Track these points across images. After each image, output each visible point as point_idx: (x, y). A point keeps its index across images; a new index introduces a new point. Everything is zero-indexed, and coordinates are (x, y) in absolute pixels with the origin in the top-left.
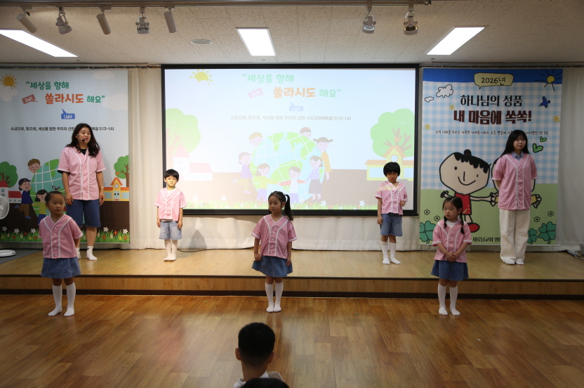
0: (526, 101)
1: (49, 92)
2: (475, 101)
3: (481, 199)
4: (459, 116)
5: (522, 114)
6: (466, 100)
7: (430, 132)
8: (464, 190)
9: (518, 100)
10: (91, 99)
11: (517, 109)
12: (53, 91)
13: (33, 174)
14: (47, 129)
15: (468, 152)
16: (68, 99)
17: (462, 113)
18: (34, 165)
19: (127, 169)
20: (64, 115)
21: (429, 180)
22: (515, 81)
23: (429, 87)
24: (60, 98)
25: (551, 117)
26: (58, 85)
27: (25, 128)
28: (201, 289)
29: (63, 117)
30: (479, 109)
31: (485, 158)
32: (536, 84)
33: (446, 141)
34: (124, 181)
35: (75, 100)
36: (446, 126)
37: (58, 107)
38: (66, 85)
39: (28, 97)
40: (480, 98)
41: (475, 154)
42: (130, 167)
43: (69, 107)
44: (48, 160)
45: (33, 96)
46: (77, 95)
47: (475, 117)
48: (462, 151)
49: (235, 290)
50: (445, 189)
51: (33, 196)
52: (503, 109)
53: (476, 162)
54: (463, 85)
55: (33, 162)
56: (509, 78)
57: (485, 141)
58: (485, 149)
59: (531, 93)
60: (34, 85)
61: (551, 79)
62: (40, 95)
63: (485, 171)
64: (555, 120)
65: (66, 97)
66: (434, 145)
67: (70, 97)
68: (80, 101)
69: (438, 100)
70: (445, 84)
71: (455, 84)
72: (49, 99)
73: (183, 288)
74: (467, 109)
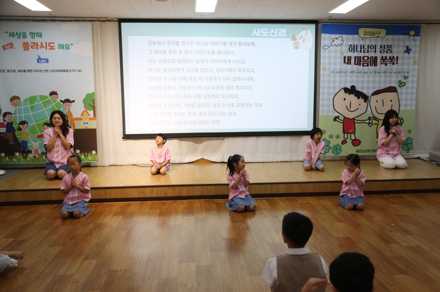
0: (394, 49)
1: (25, 40)
2: (359, 49)
3: (362, 122)
4: (347, 60)
5: (392, 59)
6: (353, 48)
7: (326, 72)
8: (350, 116)
9: (389, 48)
10: (61, 47)
11: (388, 55)
12: (29, 40)
13: (15, 108)
14: (25, 71)
15: (353, 87)
16: (42, 46)
17: (349, 58)
18: (15, 101)
19: (94, 103)
20: (39, 60)
21: (325, 108)
22: (387, 34)
23: (326, 38)
24: (35, 45)
25: (411, 61)
26: (33, 35)
27: (6, 71)
28: (169, 195)
29: (38, 62)
30: (362, 55)
31: (365, 92)
32: (402, 37)
33: (338, 79)
34: (91, 113)
35: (48, 48)
36: (338, 67)
37: (34, 53)
38: (40, 35)
39: (7, 45)
40: (362, 47)
41: (358, 89)
42: (95, 101)
43: (44, 53)
44: (27, 96)
45: (11, 44)
46: (49, 43)
47: (358, 61)
48: (349, 86)
49: (195, 195)
50: (337, 114)
51: (15, 126)
52: (379, 55)
53: (359, 95)
54: (350, 36)
55: (14, 99)
56: (383, 31)
57: (366, 79)
58: (365, 85)
59: (398, 42)
60: (12, 35)
61: (412, 33)
62: (18, 43)
63: (365, 101)
64: (415, 63)
65: (40, 45)
66: (329, 82)
67: (44, 45)
68: (52, 48)
69: (333, 48)
70: (339, 35)
71: (345, 36)
72: (26, 46)
73: (154, 195)
74: (353, 55)
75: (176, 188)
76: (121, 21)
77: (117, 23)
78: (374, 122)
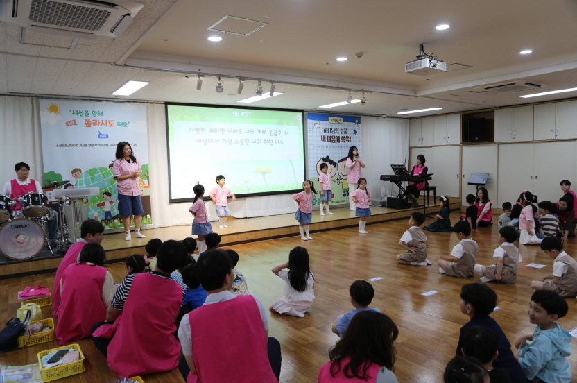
0: (348, 131)
1: (88, 118)
2: (329, 131)
3: (334, 181)
4: (323, 138)
5: (347, 138)
6: (326, 130)
7: (312, 147)
9: (345, 131)
10: (120, 124)
11: (345, 135)
12: (91, 117)
13: (76, 180)
14: (86, 146)
15: (328, 157)
16: (103, 123)
17: (325, 137)
18: (76, 173)
19: (148, 173)
20: (100, 135)
21: (312, 172)
22: (344, 121)
23: (310, 123)
24: (96, 122)
25: (358, 140)
26: (94, 113)
27: (68, 145)
29: (99, 137)
30: (331, 135)
31: (334, 160)
32: (352, 123)
33: (318, 151)
34: (146, 182)
35: (108, 125)
36: (318, 143)
37: (95, 130)
38: (101, 114)
39: (70, 122)
40: (331, 129)
41: (331, 158)
42: (149, 172)
43: (104, 129)
44: (88, 169)
45: (74, 121)
46: (110, 121)
47: (330, 139)
48: (325, 156)
52: (340, 135)
53: (331, 162)
54: (324, 122)
55: (75, 171)
56: (342, 119)
57: (334, 151)
58: (334, 155)
59: (350, 126)
60: (75, 113)
61: (357, 121)
62: (81, 120)
63: (335, 167)
64: (359, 141)
65: (101, 122)
66: (313, 153)
67: (105, 122)
68: (112, 125)
69: (315, 130)
70: (317, 121)
71: (321, 122)
72: (88, 123)
74: (326, 135)
75: (253, 233)
76: (167, 104)
77: (164, 106)
78: (341, 181)
